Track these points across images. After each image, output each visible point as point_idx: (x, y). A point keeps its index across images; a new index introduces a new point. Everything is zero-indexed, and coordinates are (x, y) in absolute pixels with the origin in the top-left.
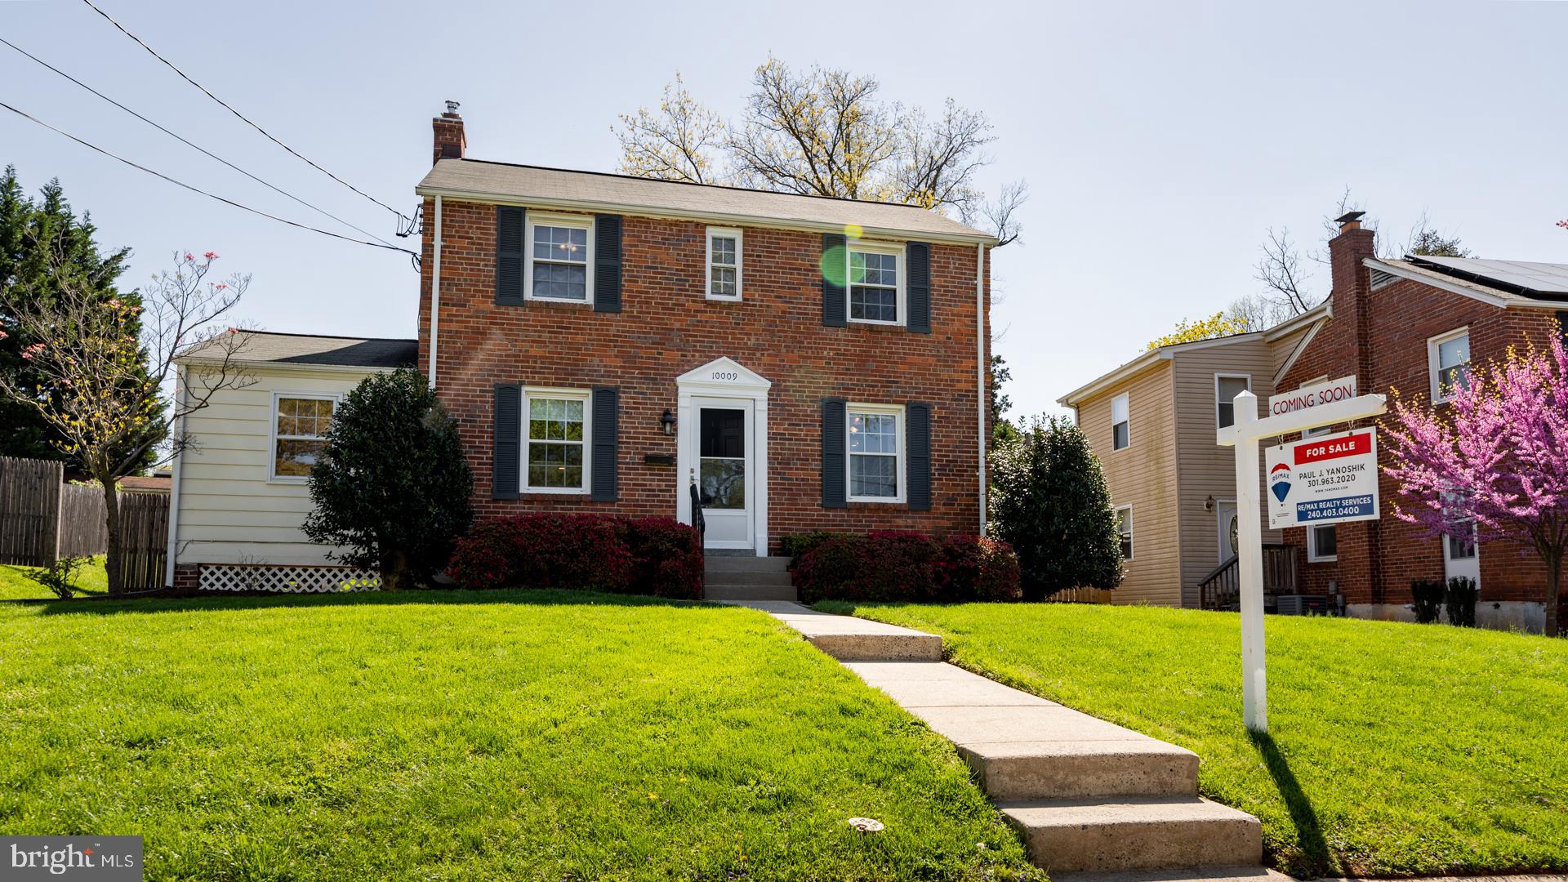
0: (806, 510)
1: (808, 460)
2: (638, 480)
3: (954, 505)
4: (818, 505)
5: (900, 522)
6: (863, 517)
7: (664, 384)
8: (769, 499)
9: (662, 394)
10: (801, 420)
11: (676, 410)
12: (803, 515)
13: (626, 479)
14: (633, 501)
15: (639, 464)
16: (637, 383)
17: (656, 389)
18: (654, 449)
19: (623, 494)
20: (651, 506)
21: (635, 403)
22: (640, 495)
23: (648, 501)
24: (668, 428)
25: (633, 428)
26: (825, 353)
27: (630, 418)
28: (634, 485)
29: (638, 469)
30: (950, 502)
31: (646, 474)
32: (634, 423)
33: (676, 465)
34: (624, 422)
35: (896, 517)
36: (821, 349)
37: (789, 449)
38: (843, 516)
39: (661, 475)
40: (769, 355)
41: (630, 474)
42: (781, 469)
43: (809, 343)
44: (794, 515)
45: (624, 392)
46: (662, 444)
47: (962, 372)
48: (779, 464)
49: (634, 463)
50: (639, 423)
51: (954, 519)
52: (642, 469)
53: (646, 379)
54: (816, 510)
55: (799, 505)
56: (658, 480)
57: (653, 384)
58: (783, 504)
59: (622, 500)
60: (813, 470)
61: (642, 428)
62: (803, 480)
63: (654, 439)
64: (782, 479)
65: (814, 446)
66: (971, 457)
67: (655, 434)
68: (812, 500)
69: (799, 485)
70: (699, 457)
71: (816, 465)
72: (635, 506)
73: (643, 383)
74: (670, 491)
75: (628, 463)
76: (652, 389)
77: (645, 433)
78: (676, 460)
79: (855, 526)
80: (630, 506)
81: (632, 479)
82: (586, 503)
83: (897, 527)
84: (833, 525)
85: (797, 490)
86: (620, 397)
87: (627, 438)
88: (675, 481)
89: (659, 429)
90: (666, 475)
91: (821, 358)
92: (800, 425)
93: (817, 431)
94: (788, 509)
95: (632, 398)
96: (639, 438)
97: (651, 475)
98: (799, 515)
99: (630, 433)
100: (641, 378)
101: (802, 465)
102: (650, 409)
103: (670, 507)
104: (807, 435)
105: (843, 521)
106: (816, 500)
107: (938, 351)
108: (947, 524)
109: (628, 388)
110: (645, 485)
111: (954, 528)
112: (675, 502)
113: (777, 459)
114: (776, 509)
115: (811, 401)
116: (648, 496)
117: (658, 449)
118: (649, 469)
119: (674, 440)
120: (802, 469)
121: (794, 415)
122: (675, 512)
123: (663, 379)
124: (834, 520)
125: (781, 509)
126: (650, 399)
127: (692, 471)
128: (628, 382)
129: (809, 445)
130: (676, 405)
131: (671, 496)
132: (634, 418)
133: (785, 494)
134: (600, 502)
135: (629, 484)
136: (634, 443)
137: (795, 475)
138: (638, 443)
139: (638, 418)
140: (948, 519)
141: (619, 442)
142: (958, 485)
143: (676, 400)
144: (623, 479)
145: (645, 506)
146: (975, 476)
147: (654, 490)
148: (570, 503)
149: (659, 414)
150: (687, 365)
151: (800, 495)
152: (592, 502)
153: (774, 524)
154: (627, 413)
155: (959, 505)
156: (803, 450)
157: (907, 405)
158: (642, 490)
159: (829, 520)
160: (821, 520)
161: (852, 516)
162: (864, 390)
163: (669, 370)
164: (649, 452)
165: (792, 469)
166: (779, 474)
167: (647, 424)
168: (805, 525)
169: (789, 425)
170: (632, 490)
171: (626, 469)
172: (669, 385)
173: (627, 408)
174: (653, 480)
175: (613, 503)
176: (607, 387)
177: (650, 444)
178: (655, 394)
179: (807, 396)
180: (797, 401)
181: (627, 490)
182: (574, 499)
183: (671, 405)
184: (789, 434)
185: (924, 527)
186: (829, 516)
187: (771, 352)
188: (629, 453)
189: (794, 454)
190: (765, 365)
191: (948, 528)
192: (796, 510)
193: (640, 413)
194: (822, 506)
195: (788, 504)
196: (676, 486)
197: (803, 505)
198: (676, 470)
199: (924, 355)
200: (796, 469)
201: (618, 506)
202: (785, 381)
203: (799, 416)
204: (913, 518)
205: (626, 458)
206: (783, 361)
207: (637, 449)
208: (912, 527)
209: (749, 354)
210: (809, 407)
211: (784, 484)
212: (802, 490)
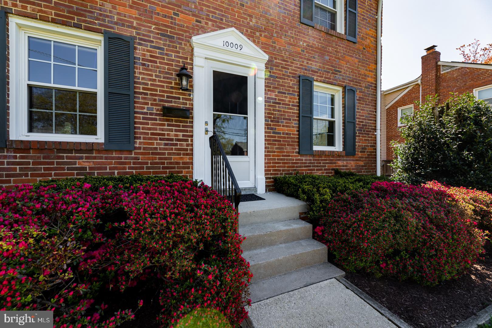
0: (289, 156)
1: (290, 120)
2: (156, 129)
3: (364, 152)
4: (296, 152)
5: (340, 163)
6: (322, 160)
7: (181, 44)
8: (266, 148)
9: (179, 52)
10: (286, 90)
11: (192, 69)
12: (287, 160)
13: (143, 128)
14: (151, 149)
15: (156, 115)
16: (154, 38)
17: (173, 47)
18: (171, 102)
19: (140, 143)
20: (169, 154)
21: (151, 56)
22: (158, 144)
23: (166, 149)
24: (184, 83)
25: (150, 80)
26: (301, 43)
27: (147, 70)
28: (152, 134)
29: (156, 120)
30: (363, 150)
31: (164, 125)
32: (152, 75)
33: (192, 118)
34: (140, 73)
35: (339, 160)
36: (299, 39)
37: (279, 111)
38: (310, 160)
39: (179, 126)
40: (265, 36)
41: (148, 124)
42: (274, 125)
43: (291, 33)
44: (281, 159)
45: (140, 44)
46: (179, 98)
47: (370, 71)
48: (272, 121)
49: (151, 114)
50: (156, 76)
51: (365, 160)
52: (160, 120)
53: (162, 35)
54: (295, 156)
55: (284, 152)
56: (176, 131)
57: (170, 41)
58: (274, 152)
59: (139, 148)
60: (293, 127)
61: (159, 81)
62: (287, 134)
63: (172, 93)
64: (274, 133)
65: (294, 109)
66: (373, 123)
67: (172, 88)
68: (293, 149)
69: (285, 138)
70: (212, 113)
71: (295, 124)
72: (153, 154)
73: (160, 39)
74: (187, 140)
75: (146, 113)
76: (169, 46)
77: (163, 87)
78: (191, 113)
79: (317, 166)
80: (148, 154)
81: (150, 129)
82: (99, 151)
83: (339, 166)
84: (305, 167)
85: (283, 141)
86: (135, 48)
87: (144, 89)
88: (192, 132)
89: (176, 84)
90: (183, 126)
91: (299, 46)
92: (285, 93)
93: (295, 99)
94: (278, 156)
95: (148, 51)
96: (156, 91)
97: (168, 125)
98: (284, 159)
99: (147, 84)
100: (158, 34)
101: (287, 123)
102: (167, 64)
103: (187, 154)
104: (290, 101)
105: (311, 163)
106: (295, 149)
107: (359, 56)
108: (362, 163)
109: (145, 40)
110: (164, 135)
111: (365, 166)
112: (192, 150)
113: (270, 117)
114: (270, 156)
115: (292, 77)
116: (166, 144)
117: (175, 102)
118: (167, 120)
119: (190, 95)
120: (287, 126)
121: (282, 85)
122: (192, 159)
123: (179, 39)
124: (305, 163)
125: (273, 156)
126: (167, 55)
127: (206, 123)
128: (144, 35)
129: (291, 109)
130: (192, 64)
131: (188, 145)
132: (151, 70)
133: (275, 145)
134: (116, 151)
135: (147, 134)
136: (151, 94)
137: (282, 130)
138: (156, 95)
139: (156, 71)
140: (362, 161)
141: (135, 93)
142: (367, 140)
143: (192, 60)
144: (140, 129)
145: (164, 154)
146: (374, 135)
147: (172, 140)
148: (78, 151)
149: (176, 71)
150: (201, 30)
151: (285, 145)
152: (107, 151)
153: (268, 167)
154: (144, 65)
155: (367, 152)
156: (288, 112)
157: (344, 88)
158: (161, 139)
159: (302, 163)
160: (298, 163)
161: (316, 160)
162: (323, 74)
163: (186, 31)
164: (167, 104)
165: (279, 126)
166: (272, 129)
167: (164, 78)
168: (288, 167)
169: (279, 92)
170: (150, 139)
171: (144, 118)
172: (185, 45)
173: (143, 60)
174: (171, 130)
175: (130, 152)
176: (121, 35)
177: (168, 97)
178: (172, 51)
179: (290, 73)
180: (283, 75)
181: (144, 138)
182: (83, 147)
183: (187, 63)
184: (279, 100)
185: (352, 166)
186: (302, 160)
187: (266, 34)
188: (147, 104)
189: (281, 115)
190: (262, 43)
191: (362, 166)
192: (283, 156)
193: (158, 67)
194: (299, 153)
195: (278, 152)
196: (192, 136)
197: (287, 152)
198: (192, 122)
199: (352, 57)
200: (283, 126)
201: (135, 154)
202: (276, 59)
203: (284, 86)
204: (346, 160)
205: (144, 108)
206: (275, 43)
207: (155, 100)
208: (346, 166)
209: (251, 32)
210: (291, 80)
211: (275, 137)
212: (286, 141)
